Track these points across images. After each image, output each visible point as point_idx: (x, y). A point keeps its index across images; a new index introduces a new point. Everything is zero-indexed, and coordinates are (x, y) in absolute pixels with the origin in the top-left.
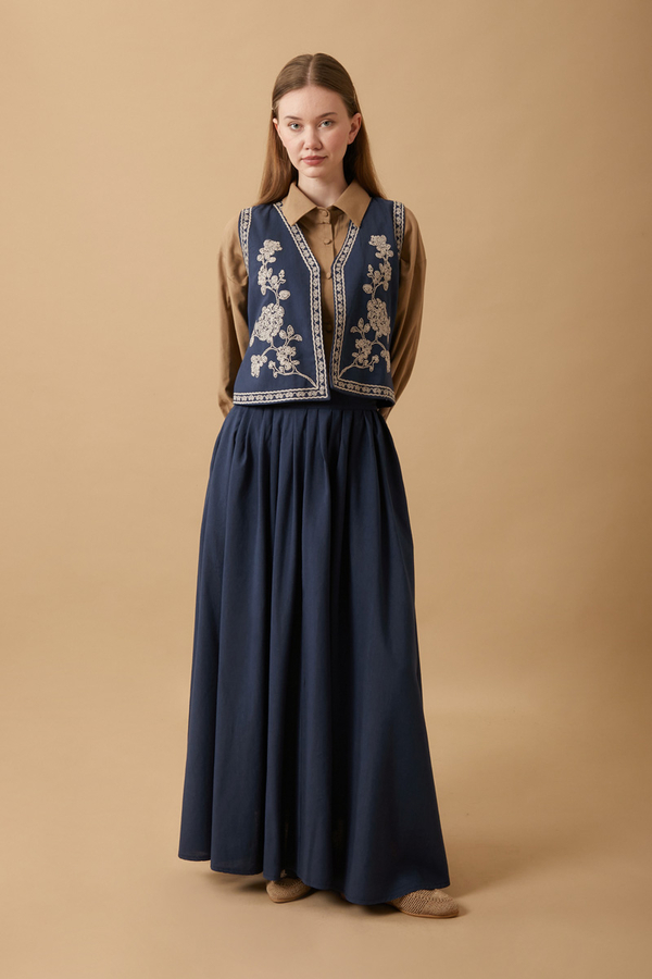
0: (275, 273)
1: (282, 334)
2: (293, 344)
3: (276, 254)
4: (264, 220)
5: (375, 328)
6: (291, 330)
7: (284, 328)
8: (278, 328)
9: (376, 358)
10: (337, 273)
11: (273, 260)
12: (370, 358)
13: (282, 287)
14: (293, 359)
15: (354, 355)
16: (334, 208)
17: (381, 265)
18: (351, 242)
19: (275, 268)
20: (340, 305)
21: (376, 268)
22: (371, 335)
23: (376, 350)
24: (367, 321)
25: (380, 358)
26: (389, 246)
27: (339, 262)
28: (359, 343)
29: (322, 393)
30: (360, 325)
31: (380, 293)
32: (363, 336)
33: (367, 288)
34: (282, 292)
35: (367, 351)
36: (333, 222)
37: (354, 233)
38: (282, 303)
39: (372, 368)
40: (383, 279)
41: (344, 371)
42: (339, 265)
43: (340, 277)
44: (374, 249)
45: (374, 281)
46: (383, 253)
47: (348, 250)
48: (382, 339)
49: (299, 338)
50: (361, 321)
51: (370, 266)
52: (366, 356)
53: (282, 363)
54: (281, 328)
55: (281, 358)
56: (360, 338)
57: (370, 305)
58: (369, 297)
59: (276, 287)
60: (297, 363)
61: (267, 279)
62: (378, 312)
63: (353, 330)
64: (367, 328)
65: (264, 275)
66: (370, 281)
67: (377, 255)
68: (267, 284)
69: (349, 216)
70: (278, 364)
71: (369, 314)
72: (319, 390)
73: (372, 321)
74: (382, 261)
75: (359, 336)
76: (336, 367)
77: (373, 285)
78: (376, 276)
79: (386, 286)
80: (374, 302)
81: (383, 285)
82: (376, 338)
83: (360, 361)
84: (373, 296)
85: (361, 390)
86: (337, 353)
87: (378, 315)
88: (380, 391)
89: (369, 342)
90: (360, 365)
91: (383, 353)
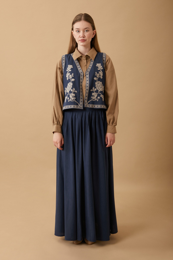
0: (71, 74)
1: (72, 90)
2: (74, 93)
3: (71, 69)
4: (68, 59)
5: (98, 89)
6: (74, 89)
7: (72, 88)
8: (71, 88)
9: (99, 98)
10: (87, 75)
11: (70, 70)
12: (97, 98)
13: (73, 78)
14: (74, 97)
15: (92, 97)
16: (87, 55)
18: (91, 65)
19: (71, 73)
20: (87, 84)
21: (98, 73)
22: (97, 91)
23: (99, 95)
24: (95, 88)
25: (100, 97)
26: (102, 66)
27: (87, 71)
28: (93, 94)
29: (81, 107)
30: (93, 89)
31: (99, 79)
33: (95, 79)
34: (72, 79)
36: (87, 59)
37: (92, 63)
38: (72, 82)
39: (98, 100)
40: (100, 76)
41: (88, 102)
42: (87, 72)
43: (88, 76)
44: (97, 67)
46: (100, 68)
47: (90, 68)
48: (101, 92)
49: (76, 92)
50: (93, 88)
51: (96, 72)
52: (96, 97)
53: (71, 98)
54: (71, 89)
55: (71, 97)
56: (93, 92)
57: (96, 83)
58: (96, 81)
59: (71, 78)
60: (75, 98)
61: (69, 76)
62: (99, 85)
63: (91, 90)
64: (96, 89)
65: (68, 75)
66: (96, 77)
67: (98, 69)
68: (69, 77)
69: (91, 58)
70: (70, 98)
71: (96, 86)
72: (80, 106)
73: (97, 88)
74: (100, 71)
76: (86, 101)
77: (97, 78)
78: (98, 75)
79: (101, 77)
80: (97, 82)
81: (100, 77)
82: (99, 92)
83: (94, 99)
84: (97, 81)
85: (95, 107)
86: (86, 97)
87: (99, 86)
88: (100, 106)
89: (96, 93)
90: (94, 100)
91: (101, 96)
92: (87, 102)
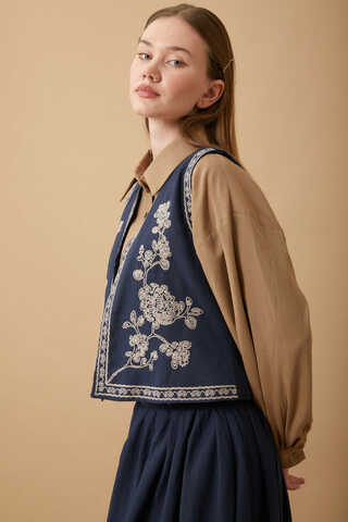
5: (150, 319)
9: (154, 355)
12: (147, 355)
15: (128, 354)
17: (154, 242)
21: (148, 247)
22: (146, 329)
23: (154, 345)
24: (140, 313)
25: (159, 353)
28: (134, 340)
30: (132, 319)
31: (155, 275)
32: (138, 331)
33: (138, 274)
35: (144, 348)
39: (151, 367)
40: (158, 258)
41: (115, 374)
45: (145, 264)
46: (161, 226)
48: (162, 330)
50: (133, 313)
51: (142, 246)
52: (142, 353)
56: (134, 333)
57: (142, 294)
58: (140, 284)
63: (125, 325)
64: (141, 320)
66: (140, 266)
67: (154, 230)
71: (142, 304)
73: (145, 312)
74: (156, 237)
75: (132, 332)
76: (103, 372)
77: (143, 270)
78: (147, 258)
79: (165, 265)
80: (147, 288)
81: (158, 265)
82: (153, 331)
83: (136, 360)
84: (145, 282)
85: (142, 394)
86: (103, 356)
87: (153, 302)
88: (158, 394)
89: (145, 336)
90: (136, 364)
91: (163, 348)
92: (109, 377)
